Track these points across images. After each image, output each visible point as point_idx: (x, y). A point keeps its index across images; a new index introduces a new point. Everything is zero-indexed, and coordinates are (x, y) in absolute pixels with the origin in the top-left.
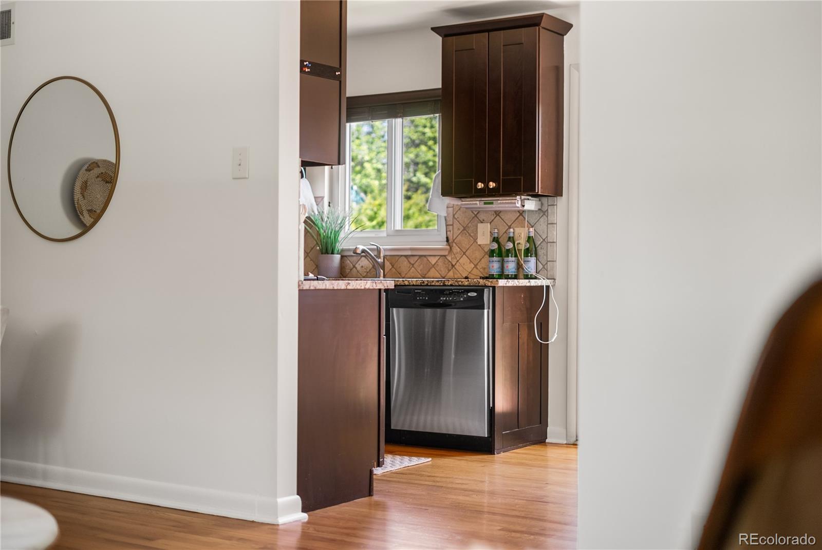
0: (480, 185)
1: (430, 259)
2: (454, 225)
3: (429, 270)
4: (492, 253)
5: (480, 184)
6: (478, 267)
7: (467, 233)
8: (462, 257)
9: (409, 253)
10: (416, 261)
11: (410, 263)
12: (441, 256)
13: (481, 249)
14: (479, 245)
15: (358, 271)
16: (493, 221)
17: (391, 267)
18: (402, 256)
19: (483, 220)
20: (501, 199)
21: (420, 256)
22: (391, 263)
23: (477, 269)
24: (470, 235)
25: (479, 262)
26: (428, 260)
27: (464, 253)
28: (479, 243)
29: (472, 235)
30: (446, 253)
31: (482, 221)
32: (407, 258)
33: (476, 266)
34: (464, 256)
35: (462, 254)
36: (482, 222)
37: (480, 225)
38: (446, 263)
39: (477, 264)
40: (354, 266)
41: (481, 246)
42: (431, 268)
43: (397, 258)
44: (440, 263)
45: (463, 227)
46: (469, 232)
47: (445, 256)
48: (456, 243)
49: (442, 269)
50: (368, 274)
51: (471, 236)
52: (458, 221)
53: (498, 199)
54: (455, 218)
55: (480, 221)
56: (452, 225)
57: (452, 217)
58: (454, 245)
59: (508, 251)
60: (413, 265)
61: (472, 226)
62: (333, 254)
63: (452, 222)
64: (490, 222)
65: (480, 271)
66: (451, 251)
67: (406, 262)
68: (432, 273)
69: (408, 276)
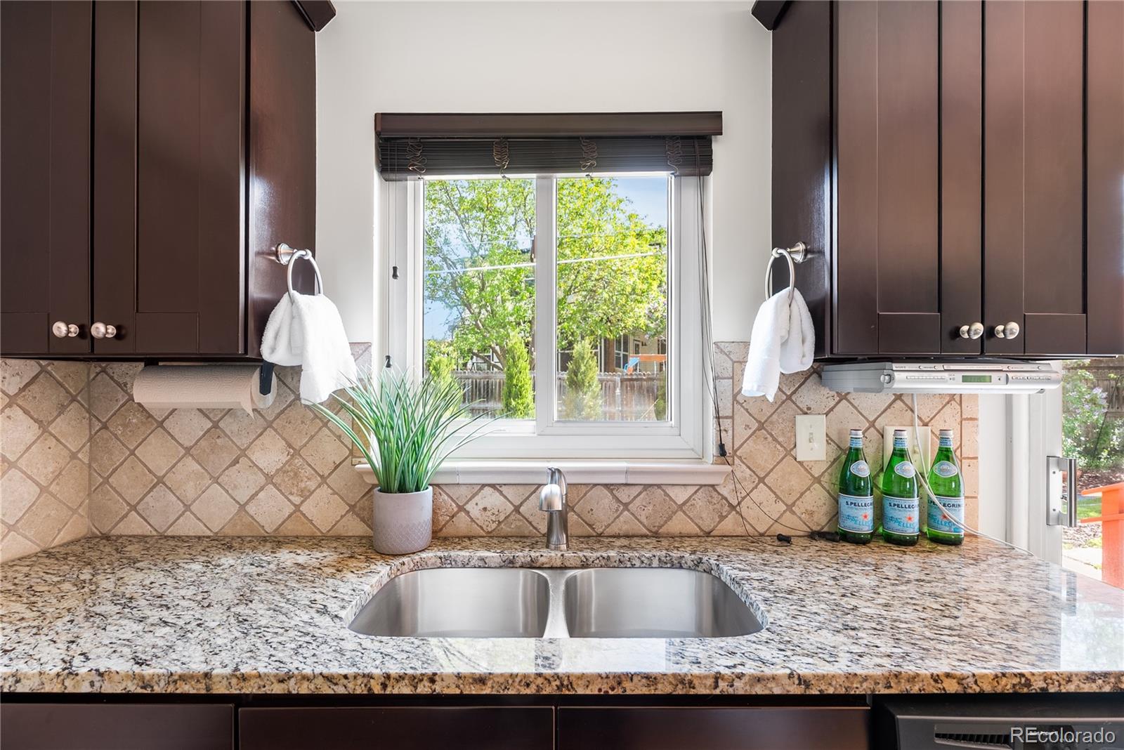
1: (672, 492)
2: (735, 417)
6: (795, 508)
7: (768, 437)
8: (756, 487)
9: (621, 479)
10: (635, 497)
11: (618, 501)
12: (702, 486)
13: (802, 469)
14: (799, 462)
15: (473, 520)
16: (832, 410)
18: (595, 485)
19: (809, 409)
21: (647, 487)
23: (793, 513)
24: (775, 440)
25: (798, 499)
26: (667, 496)
27: (762, 480)
28: (798, 459)
29: (780, 439)
31: (805, 410)
32: (611, 491)
33: (790, 508)
34: (761, 484)
35: (757, 482)
36: (806, 413)
37: (800, 419)
38: (715, 502)
39: (794, 504)
40: (461, 508)
41: (807, 464)
42: (675, 513)
43: (584, 490)
44: (699, 503)
45: (758, 422)
46: (774, 433)
47: (713, 486)
48: (740, 458)
49: (705, 515)
50: (502, 525)
51: (779, 443)
52: (747, 410)
54: (738, 402)
55: (801, 410)
56: (732, 417)
57: (730, 398)
58: (738, 462)
60: (626, 504)
61: (780, 421)
62: (418, 489)
63: (731, 410)
64: (825, 412)
65: (800, 518)
66: (731, 475)
67: (608, 501)
68: (678, 523)
69: (614, 530)
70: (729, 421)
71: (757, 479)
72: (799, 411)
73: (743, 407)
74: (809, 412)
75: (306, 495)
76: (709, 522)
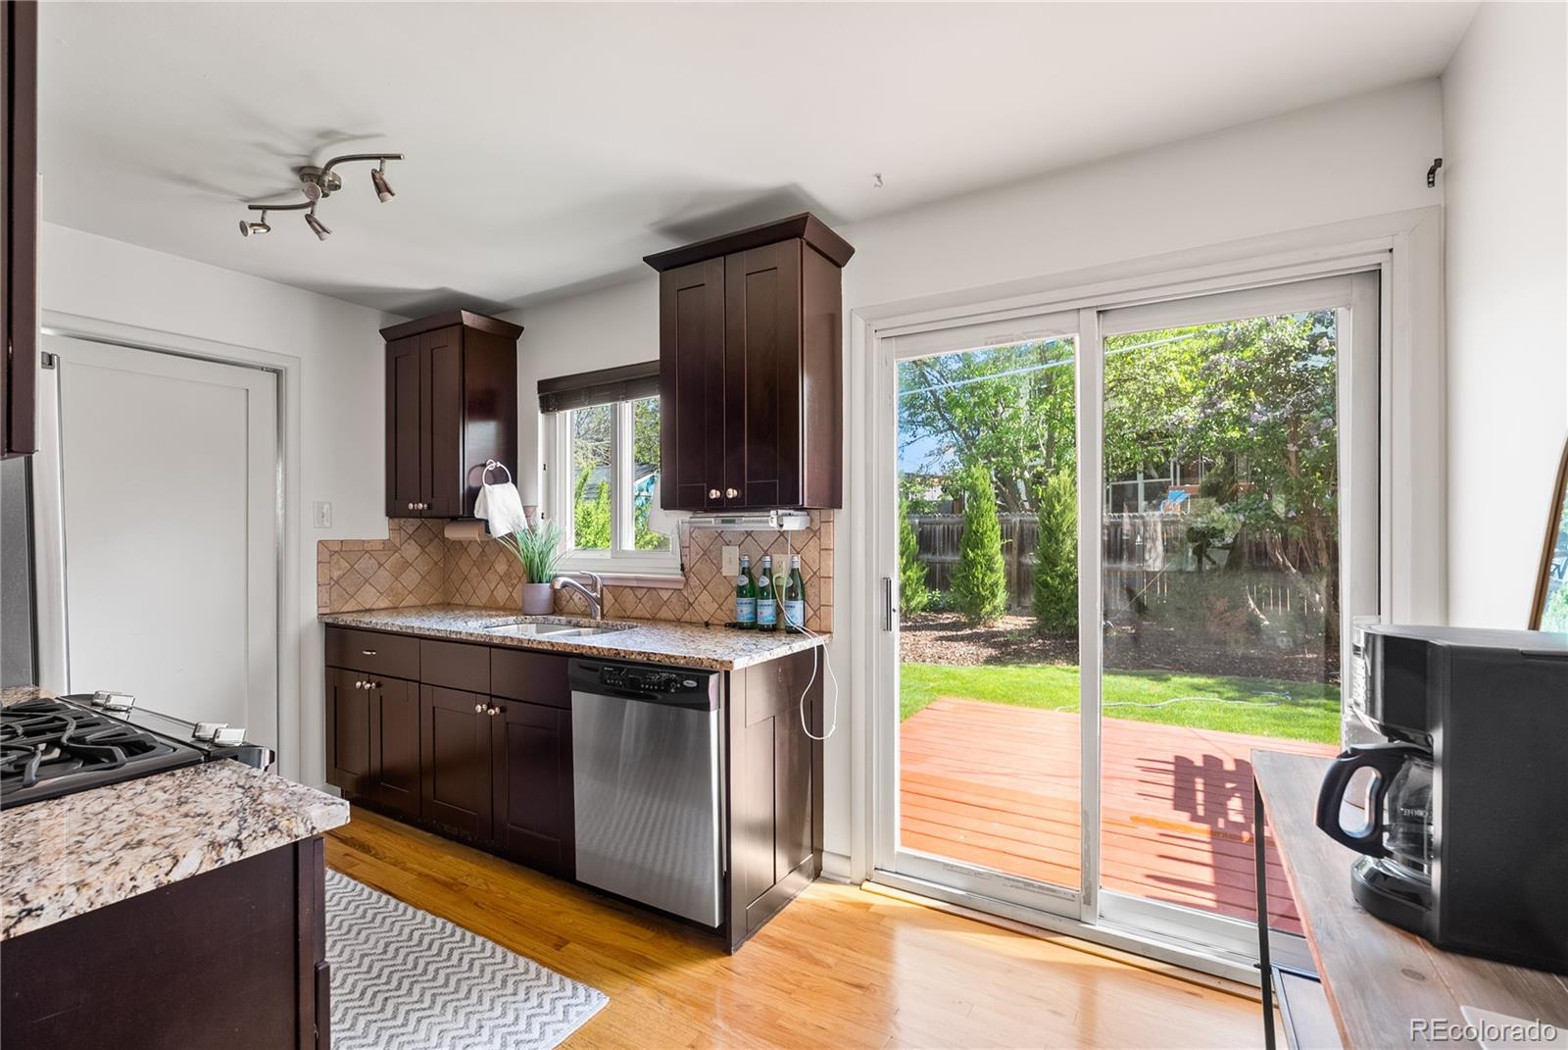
0: (714, 494)
1: (661, 593)
2: (691, 547)
3: (660, 609)
4: (740, 591)
5: (713, 491)
6: (723, 607)
7: (708, 559)
8: (702, 592)
9: (634, 584)
10: (644, 595)
11: (637, 597)
12: (675, 590)
13: (726, 583)
14: (725, 577)
15: (575, 604)
16: (742, 542)
17: (615, 599)
18: (626, 587)
19: (730, 543)
20: (746, 514)
21: (649, 589)
22: (616, 595)
23: (722, 610)
24: (712, 562)
25: (724, 601)
26: (659, 594)
27: (705, 588)
28: (724, 575)
29: (715, 561)
30: (681, 587)
31: (728, 541)
32: (632, 590)
33: (722, 604)
34: (705, 590)
35: (702, 588)
36: (728, 546)
37: (725, 549)
38: (681, 599)
40: (571, 597)
41: (728, 579)
42: (662, 606)
43: (620, 589)
44: (674, 598)
45: (703, 550)
46: (711, 557)
47: (680, 590)
48: (693, 573)
49: (676, 608)
51: (714, 563)
52: (697, 543)
53: (742, 514)
54: (692, 538)
55: (726, 541)
56: (689, 547)
57: (688, 536)
58: (692, 575)
59: (763, 589)
60: (640, 599)
61: (715, 550)
62: (540, 582)
63: (689, 543)
64: (739, 542)
65: (726, 613)
66: (687, 583)
67: (632, 596)
68: (664, 613)
69: (635, 614)
70: (688, 549)
71: (703, 586)
72: (724, 541)
73: (695, 540)
75: (514, 586)
76: (679, 613)
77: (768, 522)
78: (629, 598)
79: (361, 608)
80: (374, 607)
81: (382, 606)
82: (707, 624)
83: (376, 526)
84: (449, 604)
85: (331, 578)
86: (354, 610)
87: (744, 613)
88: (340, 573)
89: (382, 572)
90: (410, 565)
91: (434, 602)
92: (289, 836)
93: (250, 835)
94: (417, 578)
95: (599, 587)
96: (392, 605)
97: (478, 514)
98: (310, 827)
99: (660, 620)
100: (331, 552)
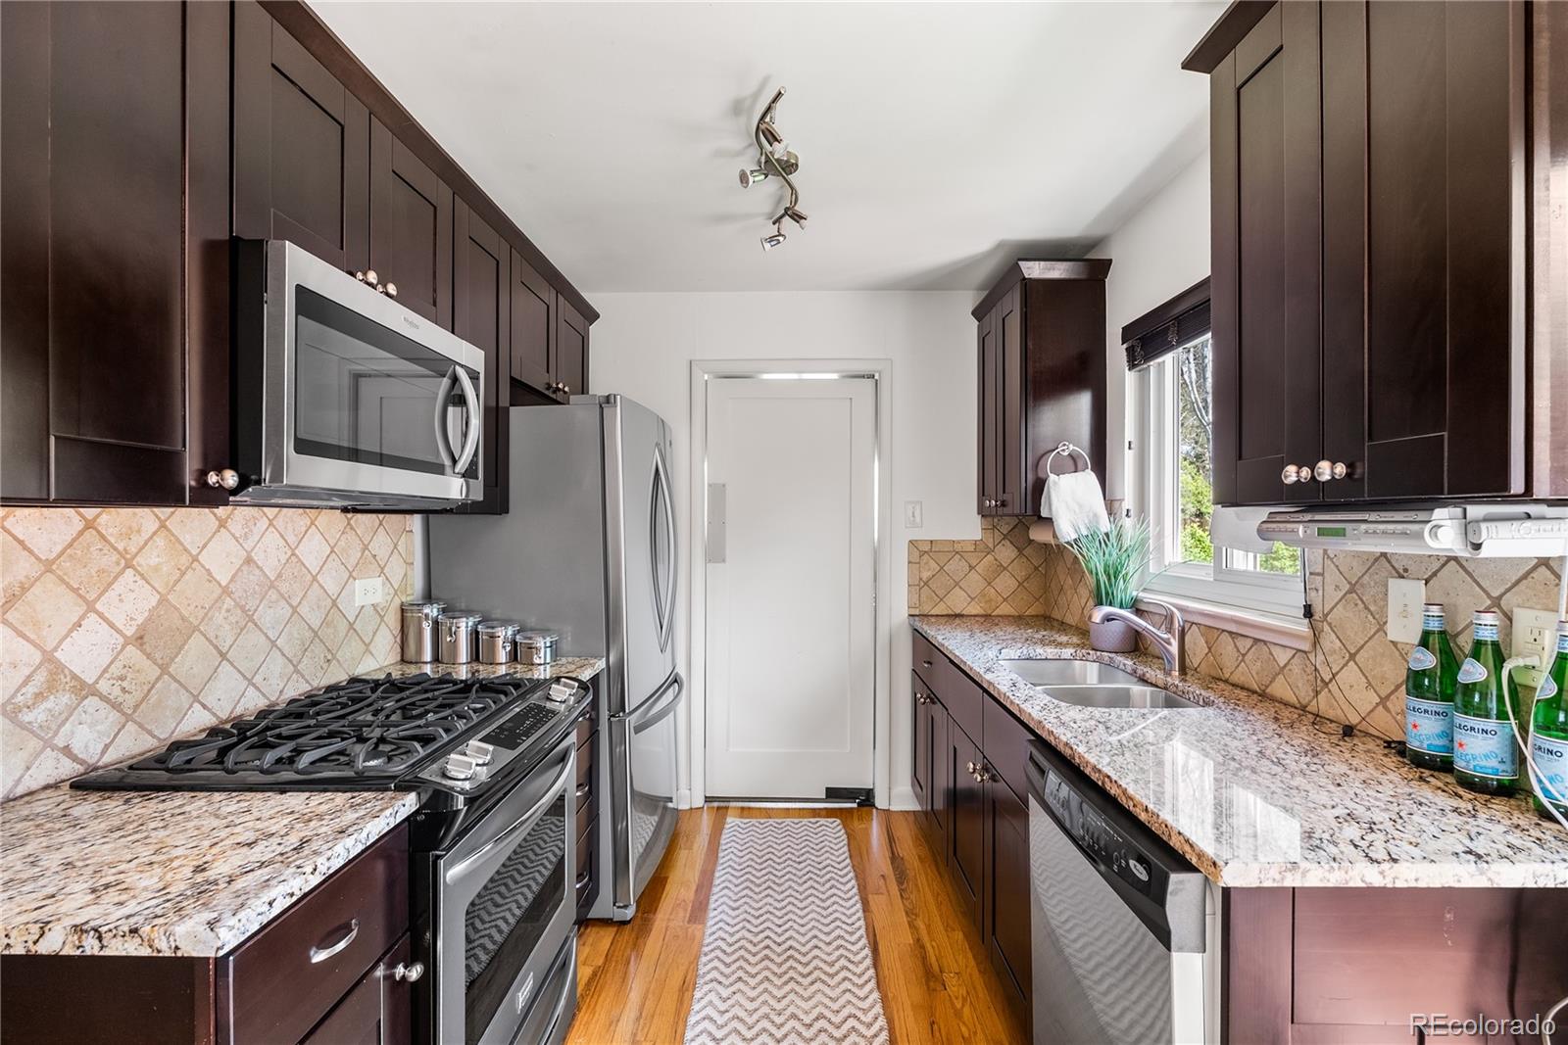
0: (1291, 474)
1: (1276, 651)
2: (1326, 574)
3: (1273, 681)
4: (1416, 683)
5: (1291, 470)
6: (1390, 704)
7: (1359, 602)
8: (1346, 665)
9: (1233, 628)
10: (1249, 650)
11: (1238, 651)
12: (1298, 652)
13: (1397, 653)
14: (1394, 643)
16: (1435, 574)
17: (1207, 650)
18: (1223, 631)
19: (1406, 570)
20: (1373, 516)
21: (1256, 641)
22: (1206, 642)
23: (1387, 709)
24: (1366, 608)
25: (1392, 693)
26: (1271, 654)
27: (1352, 657)
28: (1391, 637)
29: (1372, 608)
30: (1306, 646)
31: (1401, 571)
32: (1233, 638)
33: (1383, 701)
34: (1352, 664)
35: (1347, 658)
36: (1403, 577)
37: (1395, 585)
38: (1308, 671)
39: (1388, 697)
41: (1399, 646)
42: (1277, 675)
43: (1216, 633)
44: (1296, 667)
45: (1349, 583)
46: (1364, 599)
47: (1305, 652)
48: (1330, 624)
49: (1300, 685)
51: (1369, 610)
52: (1337, 567)
53: (1366, 516)
54: (1329, 557)
55: (1397, 572)
56: (1322, 574)
57: (1321, 552)
58: (1326, 628)
59: (1469, 689)
60: (1244, 655)
61: (1372, 584)
63: (1321, 567)
64: (1426, 577)
65: (1395, 718)
66: (1316, 641)
67: (1231, 647)
68: (1279, 689)
69: (1235, 679)
70: (1320, 578)
71: (1347, 655)
72: (1394, 572)
73: (1333, 562)
74: (1405, 575)
76: (1304, 694)
77: (1419, 536)
78: (1227, 649)
79: (950, 612)
80: (964, 612)
81: (974, 612)
82: (1348, 731)
83: (966, 525)
84: (1050, 617)
85: (921, 579)
86: (944, 613)
87: (1425, 729)
88: (929, 574)
89: (973, 575)
90: (1005, 569)
91: (1033, 613)
92: (151, 947)
93: (110, 930)
94: (1013, 584)
95: (1176, 625)
96: (982, 612)
97: (1044, 513)
98: (173, 946)
99: (1273, 699)
100: (923, 552)
